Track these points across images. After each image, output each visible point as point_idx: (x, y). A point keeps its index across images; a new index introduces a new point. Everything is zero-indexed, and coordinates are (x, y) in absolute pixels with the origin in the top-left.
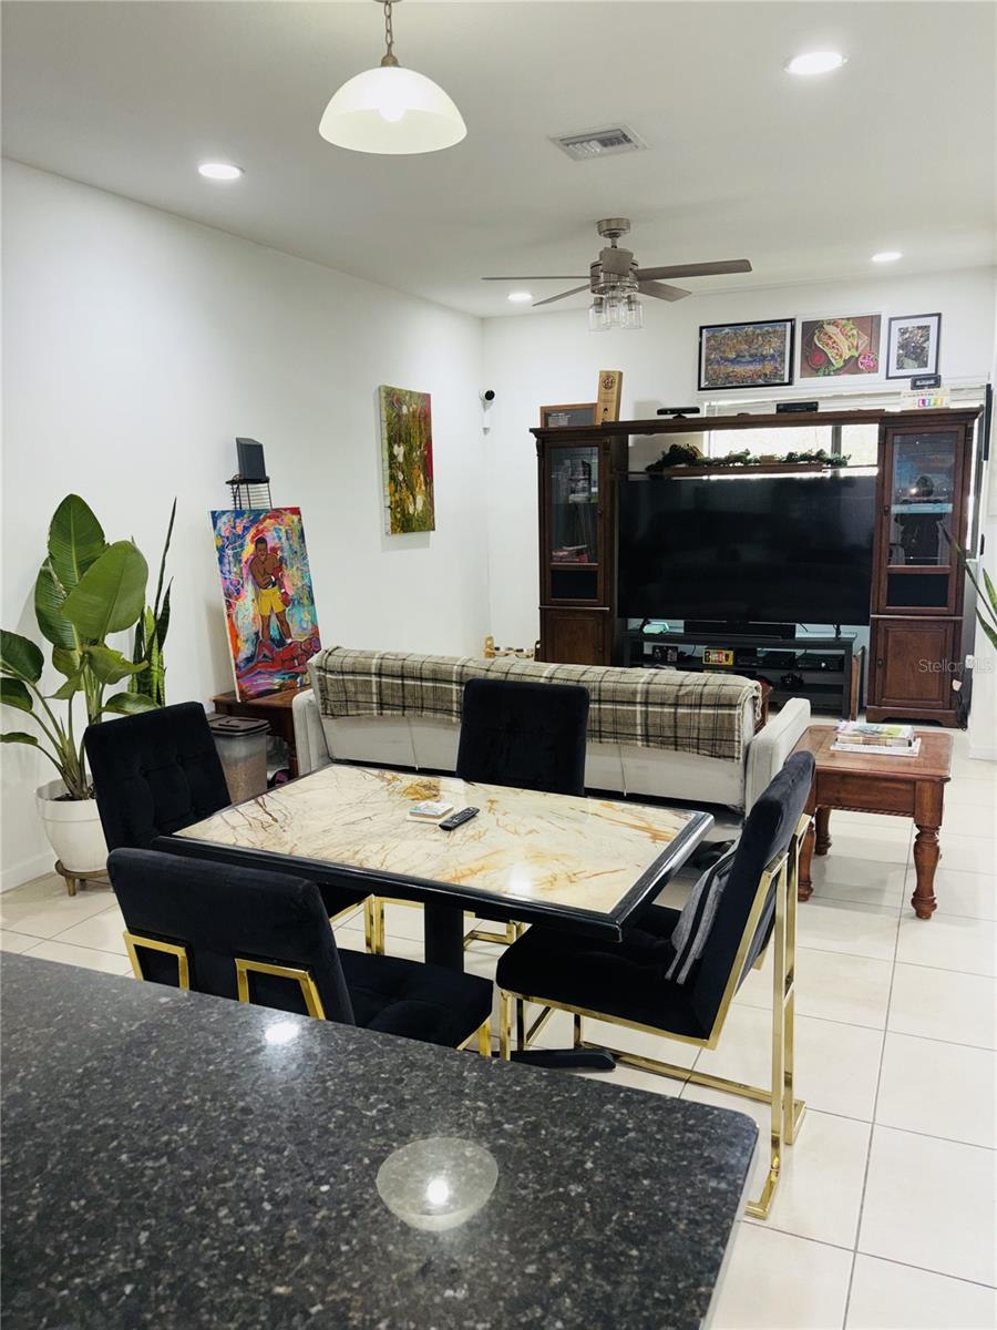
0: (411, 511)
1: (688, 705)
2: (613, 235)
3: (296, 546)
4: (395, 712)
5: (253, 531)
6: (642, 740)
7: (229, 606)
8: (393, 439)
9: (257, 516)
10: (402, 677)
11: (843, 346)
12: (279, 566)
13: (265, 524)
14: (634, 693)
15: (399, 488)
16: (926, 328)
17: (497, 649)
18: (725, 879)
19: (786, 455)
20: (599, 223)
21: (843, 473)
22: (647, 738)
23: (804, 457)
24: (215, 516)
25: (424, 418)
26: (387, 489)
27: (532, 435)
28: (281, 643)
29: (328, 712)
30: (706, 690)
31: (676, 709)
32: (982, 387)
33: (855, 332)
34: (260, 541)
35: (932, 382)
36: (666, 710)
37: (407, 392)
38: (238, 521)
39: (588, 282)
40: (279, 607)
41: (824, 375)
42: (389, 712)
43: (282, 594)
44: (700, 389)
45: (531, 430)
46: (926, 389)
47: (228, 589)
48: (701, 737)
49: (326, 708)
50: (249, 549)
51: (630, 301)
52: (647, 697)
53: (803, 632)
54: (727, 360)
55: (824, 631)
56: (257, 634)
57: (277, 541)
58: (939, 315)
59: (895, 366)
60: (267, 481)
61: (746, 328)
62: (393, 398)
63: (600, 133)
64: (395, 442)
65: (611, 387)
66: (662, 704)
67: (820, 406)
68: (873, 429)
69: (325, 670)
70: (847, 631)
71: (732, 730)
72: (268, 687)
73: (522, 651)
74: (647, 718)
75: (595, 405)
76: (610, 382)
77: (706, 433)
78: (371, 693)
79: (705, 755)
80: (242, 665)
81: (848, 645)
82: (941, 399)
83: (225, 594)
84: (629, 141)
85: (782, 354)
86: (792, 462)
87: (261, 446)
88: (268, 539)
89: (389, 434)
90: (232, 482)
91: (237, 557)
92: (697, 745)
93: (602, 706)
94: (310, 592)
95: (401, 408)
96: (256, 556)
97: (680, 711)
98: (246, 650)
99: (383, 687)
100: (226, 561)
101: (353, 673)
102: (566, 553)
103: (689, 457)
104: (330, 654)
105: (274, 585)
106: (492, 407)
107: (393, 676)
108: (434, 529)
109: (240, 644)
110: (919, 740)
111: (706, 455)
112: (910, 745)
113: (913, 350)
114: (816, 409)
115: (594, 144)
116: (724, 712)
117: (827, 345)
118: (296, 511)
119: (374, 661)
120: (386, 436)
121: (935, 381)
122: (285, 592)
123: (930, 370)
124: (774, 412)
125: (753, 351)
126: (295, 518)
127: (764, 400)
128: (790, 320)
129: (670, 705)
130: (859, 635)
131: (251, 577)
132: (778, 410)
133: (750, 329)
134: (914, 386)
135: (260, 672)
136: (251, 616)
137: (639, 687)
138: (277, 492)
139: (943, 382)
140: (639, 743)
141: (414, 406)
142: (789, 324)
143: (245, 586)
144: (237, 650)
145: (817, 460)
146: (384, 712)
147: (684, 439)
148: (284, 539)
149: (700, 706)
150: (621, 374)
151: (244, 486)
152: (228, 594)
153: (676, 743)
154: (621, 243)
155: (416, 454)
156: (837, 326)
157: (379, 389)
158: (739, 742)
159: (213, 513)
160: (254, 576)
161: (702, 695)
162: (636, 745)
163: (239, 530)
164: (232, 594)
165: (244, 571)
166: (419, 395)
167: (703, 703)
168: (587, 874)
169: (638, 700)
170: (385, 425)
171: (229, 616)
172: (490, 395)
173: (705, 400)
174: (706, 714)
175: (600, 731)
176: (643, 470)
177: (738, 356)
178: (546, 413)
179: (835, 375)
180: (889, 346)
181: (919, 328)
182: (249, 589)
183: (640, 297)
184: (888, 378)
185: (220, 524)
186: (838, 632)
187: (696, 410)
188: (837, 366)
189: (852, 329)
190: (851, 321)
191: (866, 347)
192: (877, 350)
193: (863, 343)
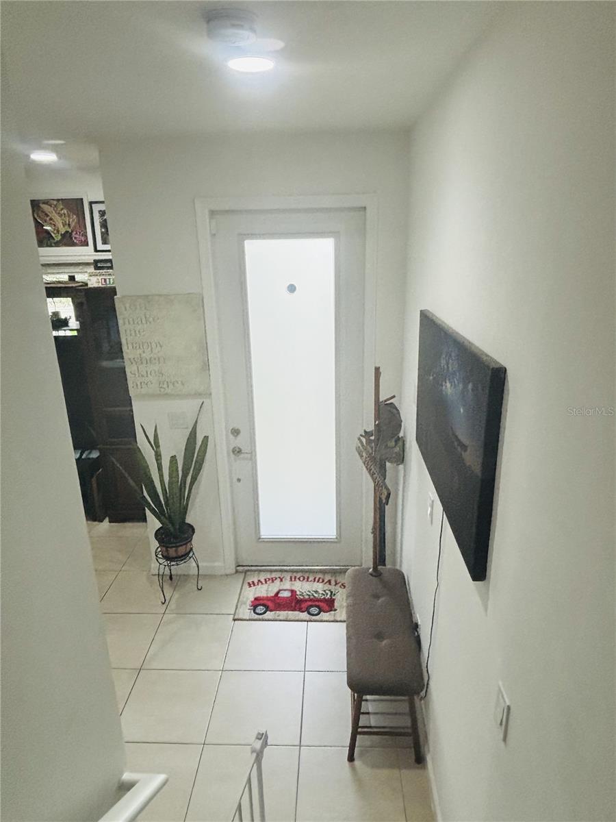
11: (60, 223)
33: (65, 211)
35: (109, 265)
41: (48, 246)
46: (106, 271)
59: (101, 242)
117: (46, 221)
134: (97, 267)
156: (51, 206)
179: (56, 246)
180: (93, 224)
184: (96, 251)
188: (56, 239)
189: (62, 209)
190: (60, 202)
191: (76, 223)
192: (86, 229)
193: (73, 220)
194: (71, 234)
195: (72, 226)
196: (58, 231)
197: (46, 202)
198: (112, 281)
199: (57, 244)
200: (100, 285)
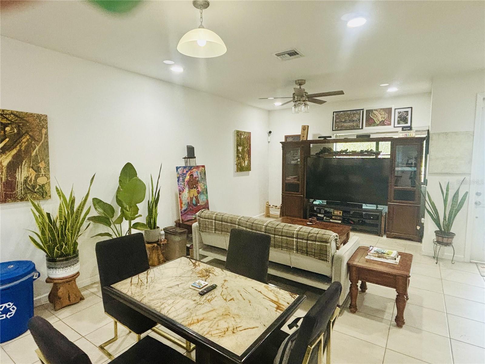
0: (243, 165)
1: (311, 240)
2: (300, 85)
3: (203, 177)
4: (219, 232)
5: (189, 172)
6: (296, 251)
7: (180, 194)
8: (238, 145)
9: (191, 168)
10: (222, 221)
11: (380, 117)
12: (197, 182)
13: (193, 170)
14: (293, 234)
15: (239, 159)
16: (407, 112)
17: (270, 205)
18: (294, 343)
19: (360, 151)
20: (296, 81)
21: (379, 157)
22: (297, 250)
23: (366, 151)
24: (177, 168)
25: (248, 139)
26: (236, 159)
27: (281, 144)
28: (196, 205)
29: (201, 230)
30: (318, 235)
31: (307, 241)
32: (426, 130)
33: (383, 113)
34: (191, 175)
35: (409, 129)
36: (304, 241)
37: (243, 132)
38: (184, 169)
39: (292, 99)
40: (196, 194)
41: (373, 126)
42: (217, 232)
43: (198, 191)
44: (333, 130)
45: (280, 142)
46: (407, 131)
47: (180, 189)
48: (315, 252)
49: (200, 229)
50: (188, 177)
51: (305, 105)
52: (297, 236)
53: (365, 207)
54: (342, 122)
55: (372, 207)
56: (188, 203)
57: (197, 175)
58: (411, 108)
59: (397, 123)
60: (195, 158)
61: (348, 112)
62: (239, 134)
63: (287, 52)
64: (239, 146)
65: (305, 130)
66: (303, 239)
67: (371, 136)
68: (389, 143)
69: (200, 217)
70: (380, 207)
71: (326, 251)
72: (191, 218)
73: (277, 206)
74: (297, 243)
75: (300, 135)
76: (305, 129)
77: (335, 144)
78: (212, 225)
79: (317, 258)
80: (183, 212)
81: (381, 212)
82: (412, 134)
83: (179, 191)
84: (298, 54)
85: (359, 120)
86: (362, 153)
87: (194, 148)
88: (194, 175)
89: (237, 144)
90: (184, 158)
91: (184, 181)
92: (314, 255)
93: (283, 237)
94: (207, 190)
95: (241, 136)
96: (190, 179)
97: (309, 242)
98: (184, 207)
99: (216, 224)
100: (180, 181)
101: (208, 219)
102: (290, 178)
103: (329, 150)
104: (202, 212)
105: (195, 188)
106: (271, 136)
107: (219, 221)
108: (250, 170)
109: (183, 205)
110: (399, 257)
111: (334, 150)
112: (395, 259)
113: (403, 119)
114: (370, 137)
115: (287, 55)
116: (324, 244)
117: (374, 117)
118: (203, 166)
119: (214, 215)
120: (236, 144)
121: (410, 128)
122: (198, 190)
123: (409, 124)
124: (356, 138)
125: (350, 119)
126: (203, 168)
127: (353, 134)
128: (362, 109)
129: (305, 240)
130: (384, 209)
131: (188, 186)
132: (357, 137)
133: (349, 112)
134: (403, 130)
135: (188, 214)
136: (187, 197)
137: (295, 232)
138: (198, 161)
139: (413, 128)
140: (295, 252)
141: (246, 136)
142: (362, 111)
143: (186, 188)
144: (181, 207)
145: (370, 153)
146: (216, 232)
147: (327, 145)
148: (199, 174)
149: (315, 241)
150: (308, 126)
151: (189, 159)
152: (180, 191)
153: (307, 253)
154: (302, 87)
155: (246, 149)
156: (377, 111)
157: (235, 131)
158: (329, 255)
159: (177, 167)
160: (189, 186)
161: (316, 237)
162: (294, 252)
163: (185, 172)
164: (181, 191)
165: (186, 184)
166: (247, 132)
167: (317, 240)
168: (241, 329)
169: (295, 236)
170: (236, 141)
171: (180, 197)
172: (270, 132)
173: (335, 134)
174: (318, 244)
175: (282, 246)
176: (315, 154)
177: (345, 120)
178: (286, 137)
179: (377, 126)
180: (395, 117)
181: (405, 112)
182: (187, 190)
183: (308, 103)
184: (394, 127)
185: (179, 170)
186: (377, 207)
187: (331, 137)
188: (377, 123)
189: (382, 112)
190: (382, 110)
191: (387, 117)
192: (391, 118)
193: (386, 116)
194: (384, 121)
195: (385, 118)
196: (379, 120)
197: (376, 110)
198: (409, 135)
199: (378, 125)
200: (404, 137)
